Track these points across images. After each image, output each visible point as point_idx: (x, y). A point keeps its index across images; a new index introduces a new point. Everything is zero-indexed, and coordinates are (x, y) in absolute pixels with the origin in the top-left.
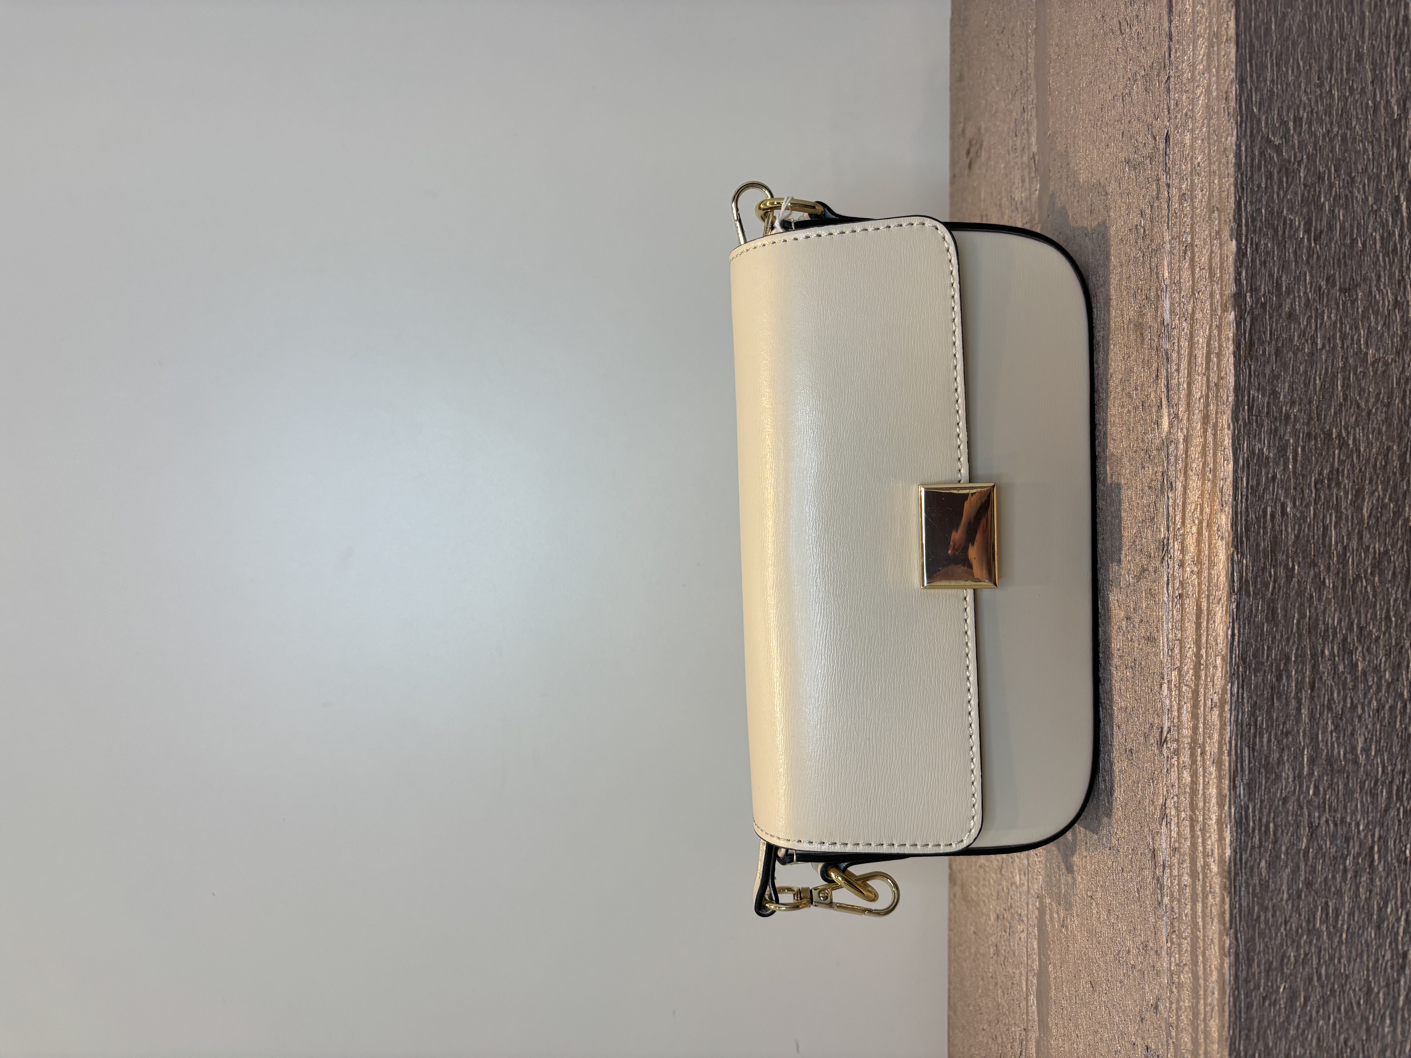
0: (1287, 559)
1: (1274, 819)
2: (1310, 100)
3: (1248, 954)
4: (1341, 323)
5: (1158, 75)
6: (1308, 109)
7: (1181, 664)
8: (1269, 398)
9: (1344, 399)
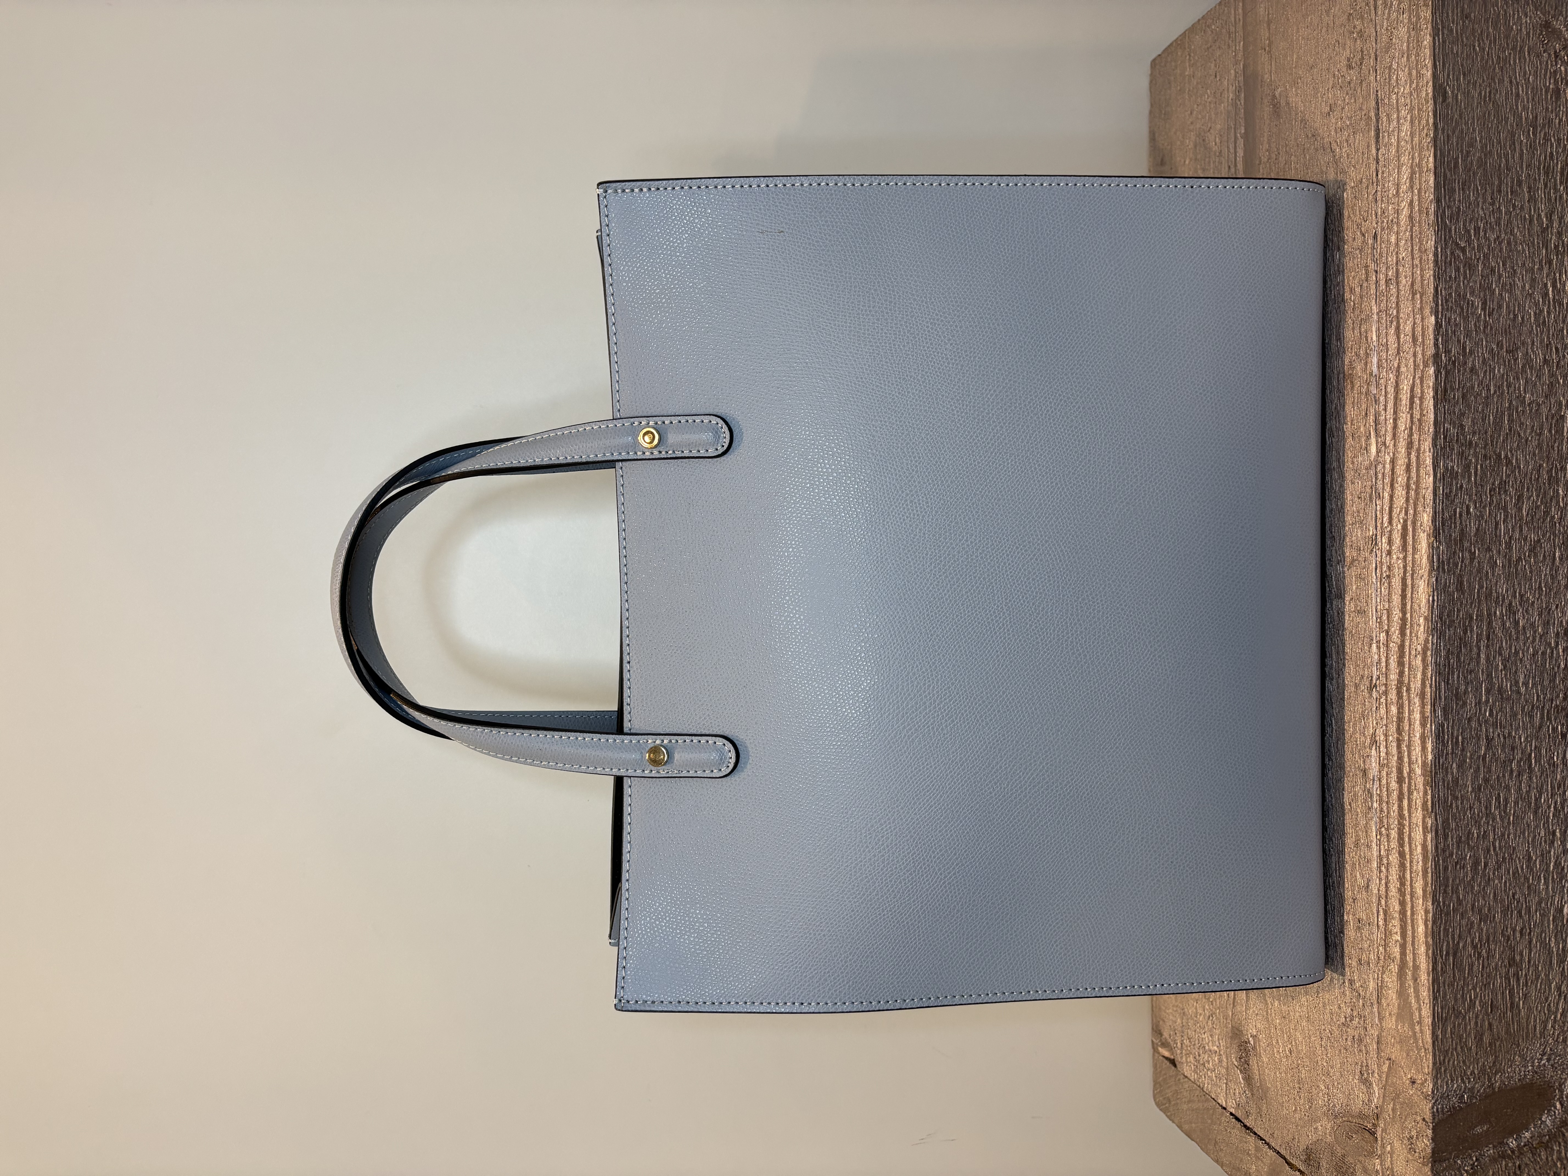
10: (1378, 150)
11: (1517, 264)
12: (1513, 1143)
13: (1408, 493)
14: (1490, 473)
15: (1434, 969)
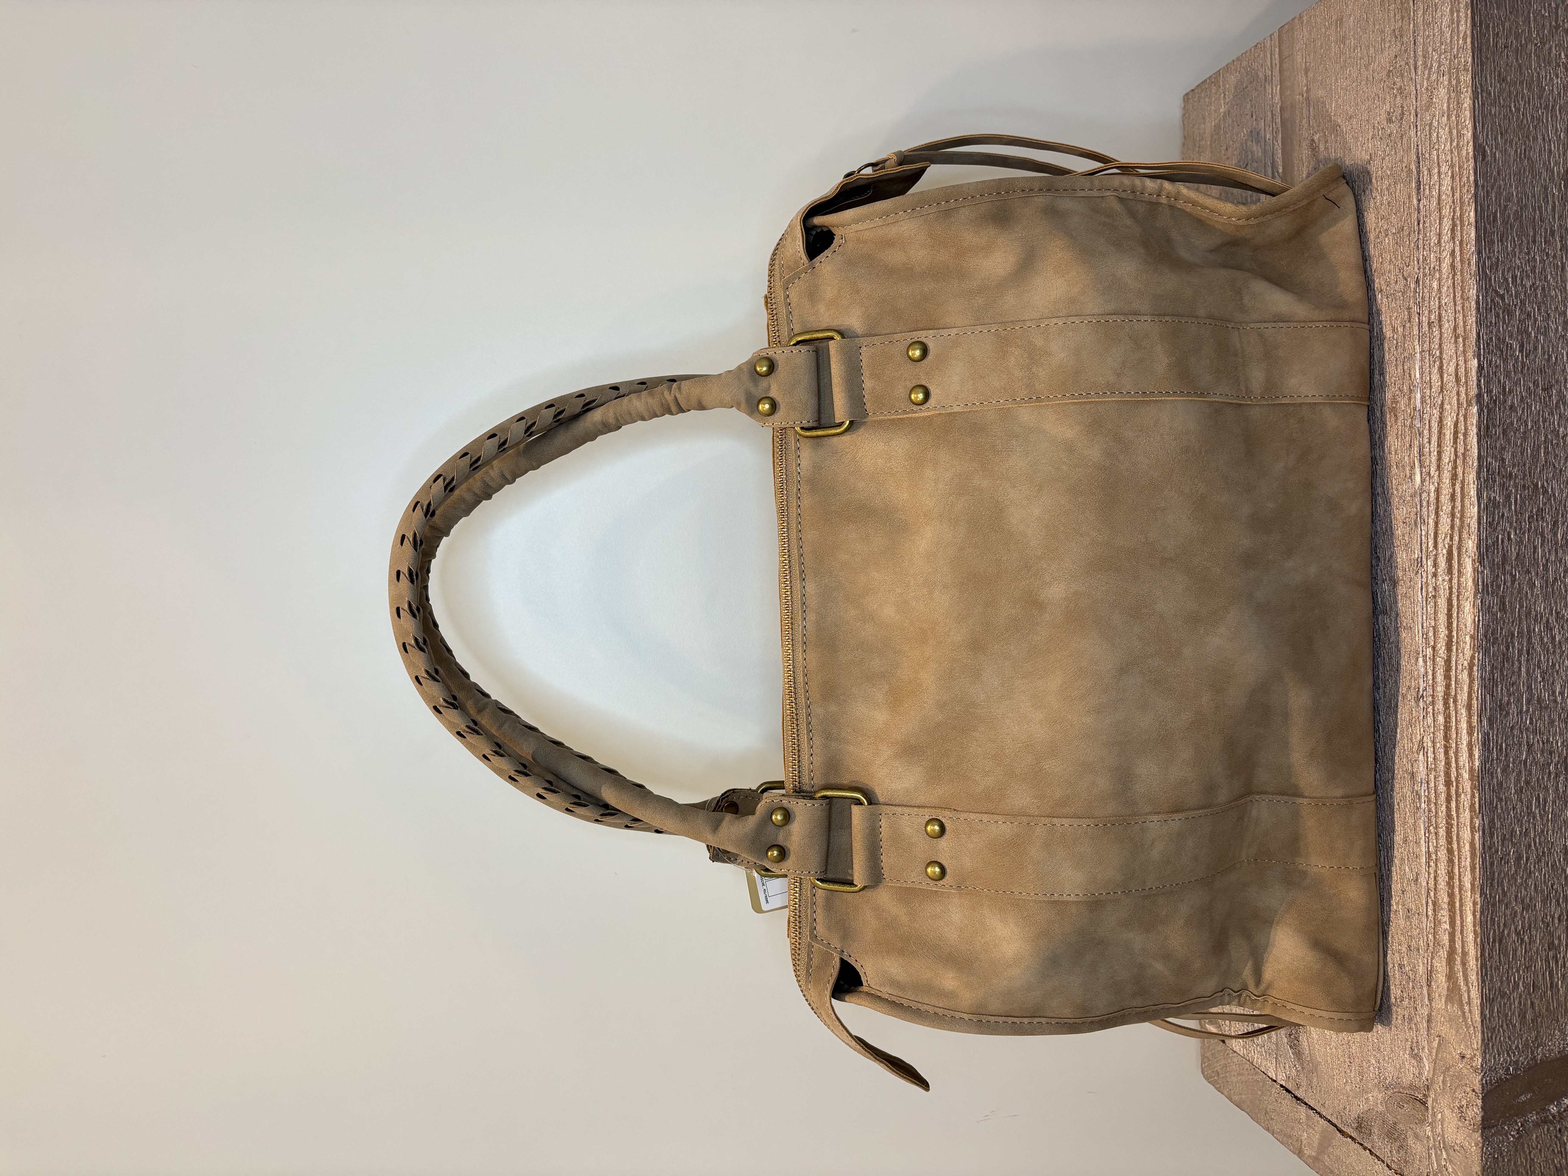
10: (1419, 201)
11: (1551, 308)
12: (1553, 1109)
13: (1452, 521)
14: (1529, 502)
15: (1482, 955)
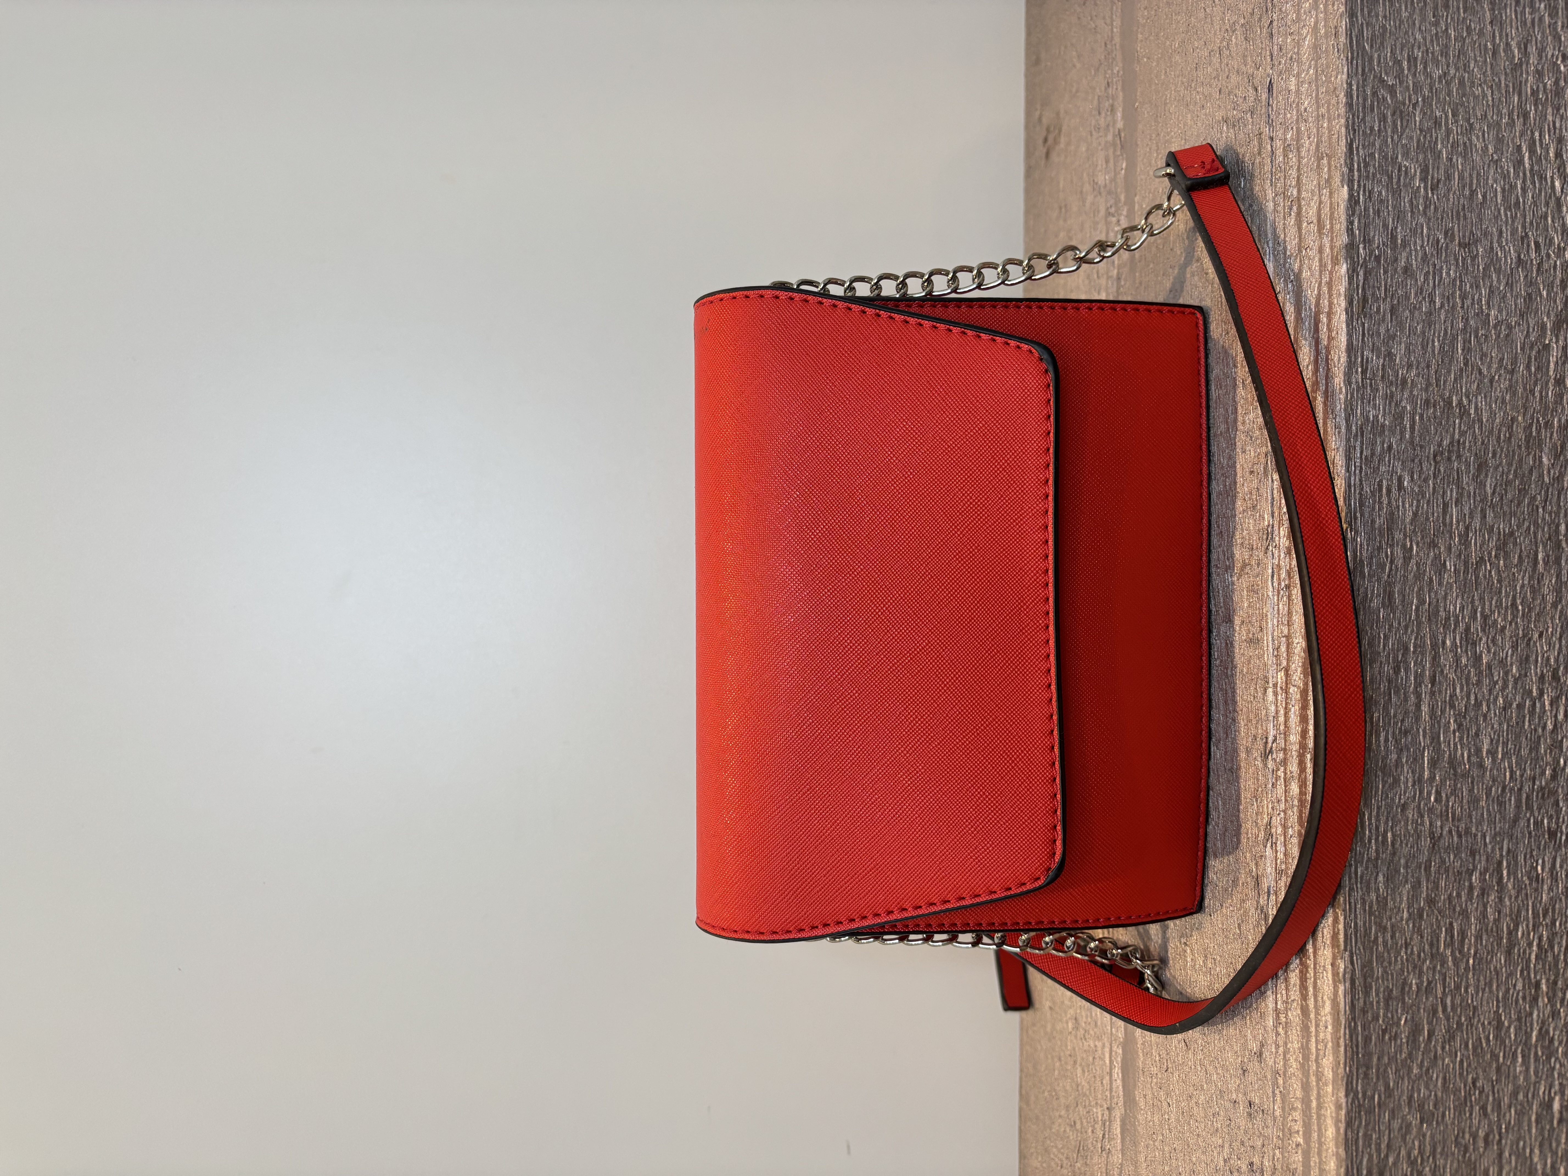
0: (1406, 538)
1: (1392, 828)
2: (1425, 39)
3: (1365, 980)
4: (1461, 281)
5: (1260, 20)
6: (1423, 48)
7: (1288, 663)
8: (1385, 360)
9: (1464, 364)
